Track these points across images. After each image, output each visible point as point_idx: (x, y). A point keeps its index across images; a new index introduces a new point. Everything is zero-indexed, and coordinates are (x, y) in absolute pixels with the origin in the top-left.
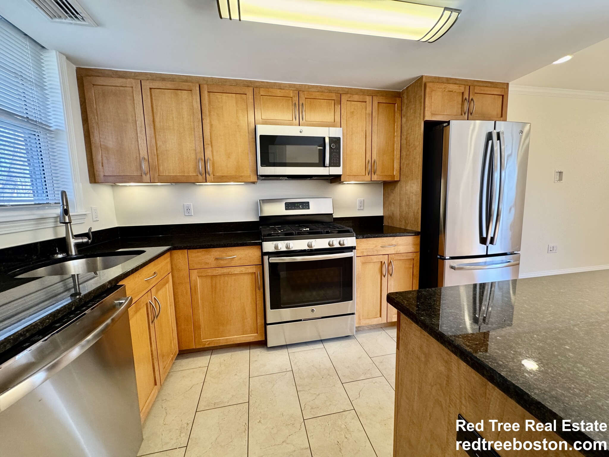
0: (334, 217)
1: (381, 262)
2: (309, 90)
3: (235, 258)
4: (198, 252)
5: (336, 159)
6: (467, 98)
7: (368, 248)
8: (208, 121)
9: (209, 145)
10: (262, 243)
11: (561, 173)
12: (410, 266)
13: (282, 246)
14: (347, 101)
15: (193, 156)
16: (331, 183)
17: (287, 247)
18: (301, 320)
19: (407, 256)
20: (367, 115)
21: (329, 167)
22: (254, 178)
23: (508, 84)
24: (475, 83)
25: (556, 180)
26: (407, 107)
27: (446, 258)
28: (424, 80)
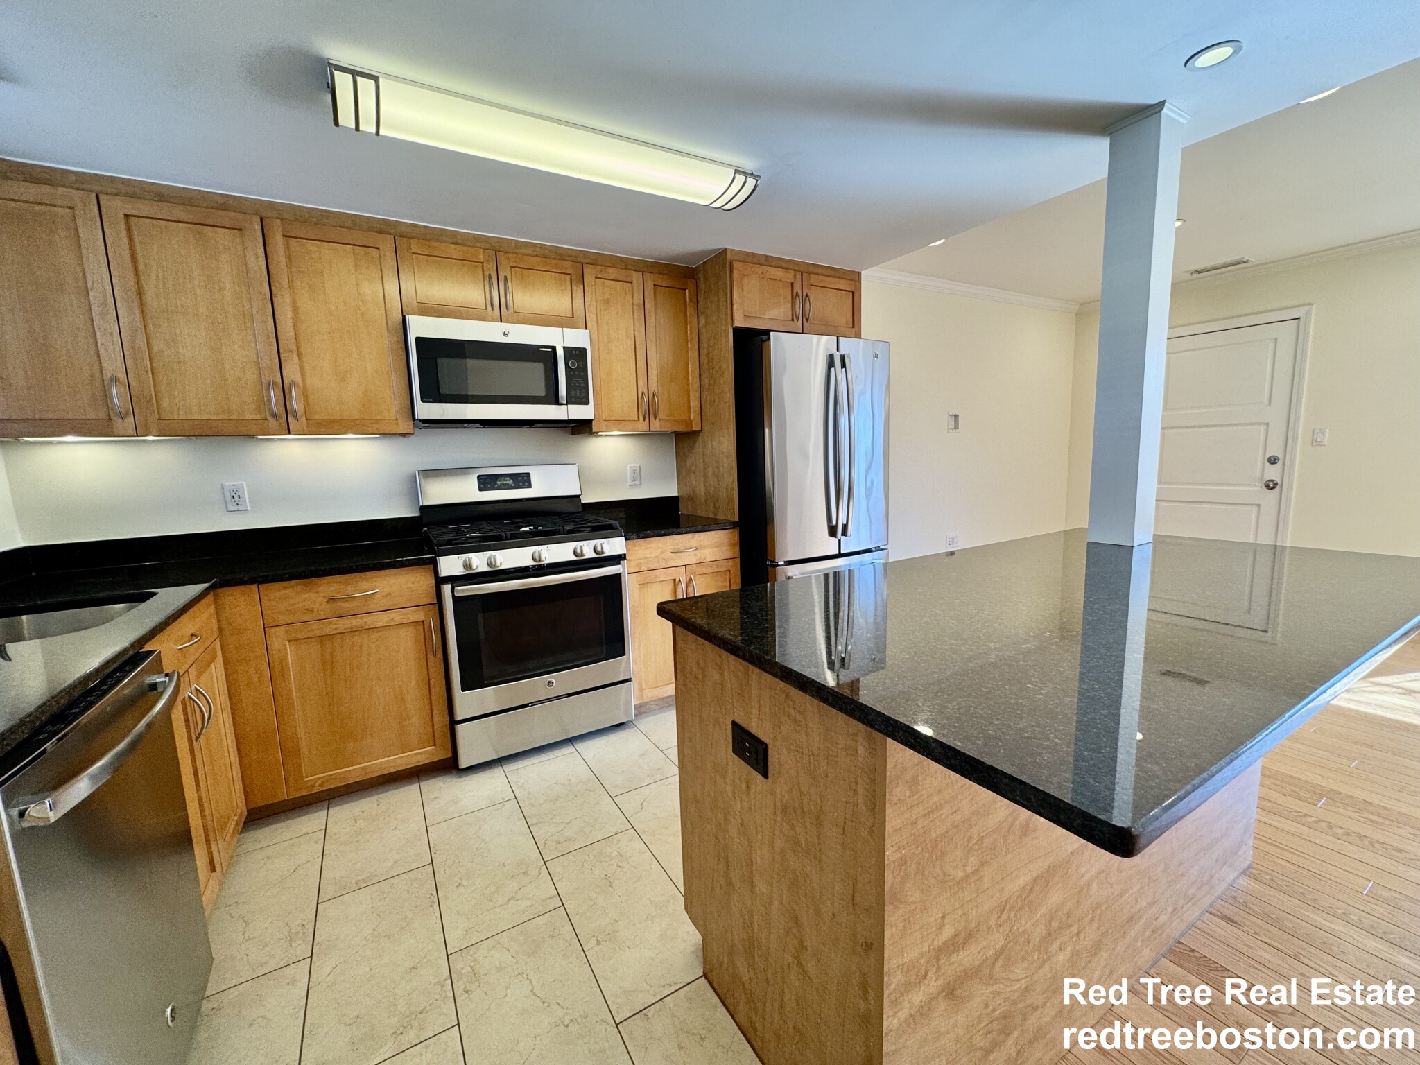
0: (583, 502)
1: (675, 580)
2: (518, 251)
3: (377, 596)
4: (285, 588)
5: (580, 390)
6: (800, 292)
7: (648, 556)
8: (288, 300)
9: (292, 352)
10: (436, 560)
11: (956, 416)
12: (725, 584)
13: (479, 561)
14: (596, 278)
15: (251, 376)
16: (573, 434)
17: (489, 564)
18: (526, 706)
19: (717, 566)
20: (635, 308)
21: (567, 404)
22: (405, 426)
23: (859, 274)
24: (811, 269)
25: (950, 427)
26: (706, 299)
27: (779, 563)
28: (729, 255)
